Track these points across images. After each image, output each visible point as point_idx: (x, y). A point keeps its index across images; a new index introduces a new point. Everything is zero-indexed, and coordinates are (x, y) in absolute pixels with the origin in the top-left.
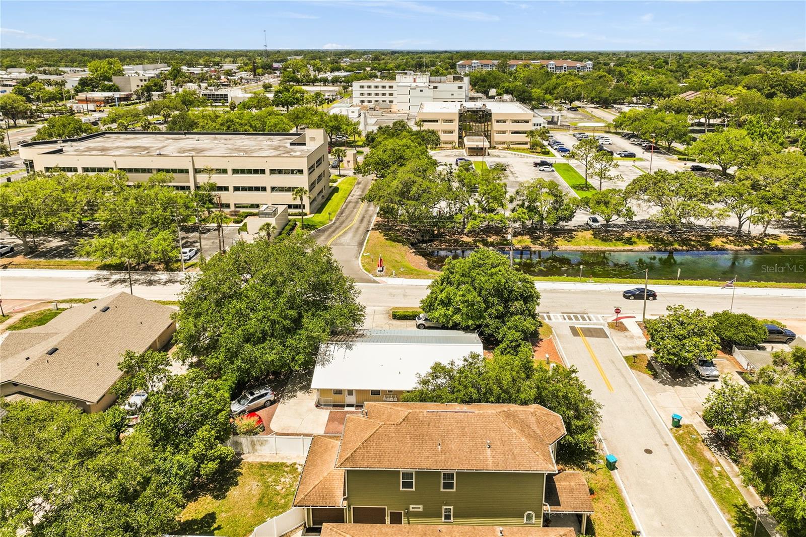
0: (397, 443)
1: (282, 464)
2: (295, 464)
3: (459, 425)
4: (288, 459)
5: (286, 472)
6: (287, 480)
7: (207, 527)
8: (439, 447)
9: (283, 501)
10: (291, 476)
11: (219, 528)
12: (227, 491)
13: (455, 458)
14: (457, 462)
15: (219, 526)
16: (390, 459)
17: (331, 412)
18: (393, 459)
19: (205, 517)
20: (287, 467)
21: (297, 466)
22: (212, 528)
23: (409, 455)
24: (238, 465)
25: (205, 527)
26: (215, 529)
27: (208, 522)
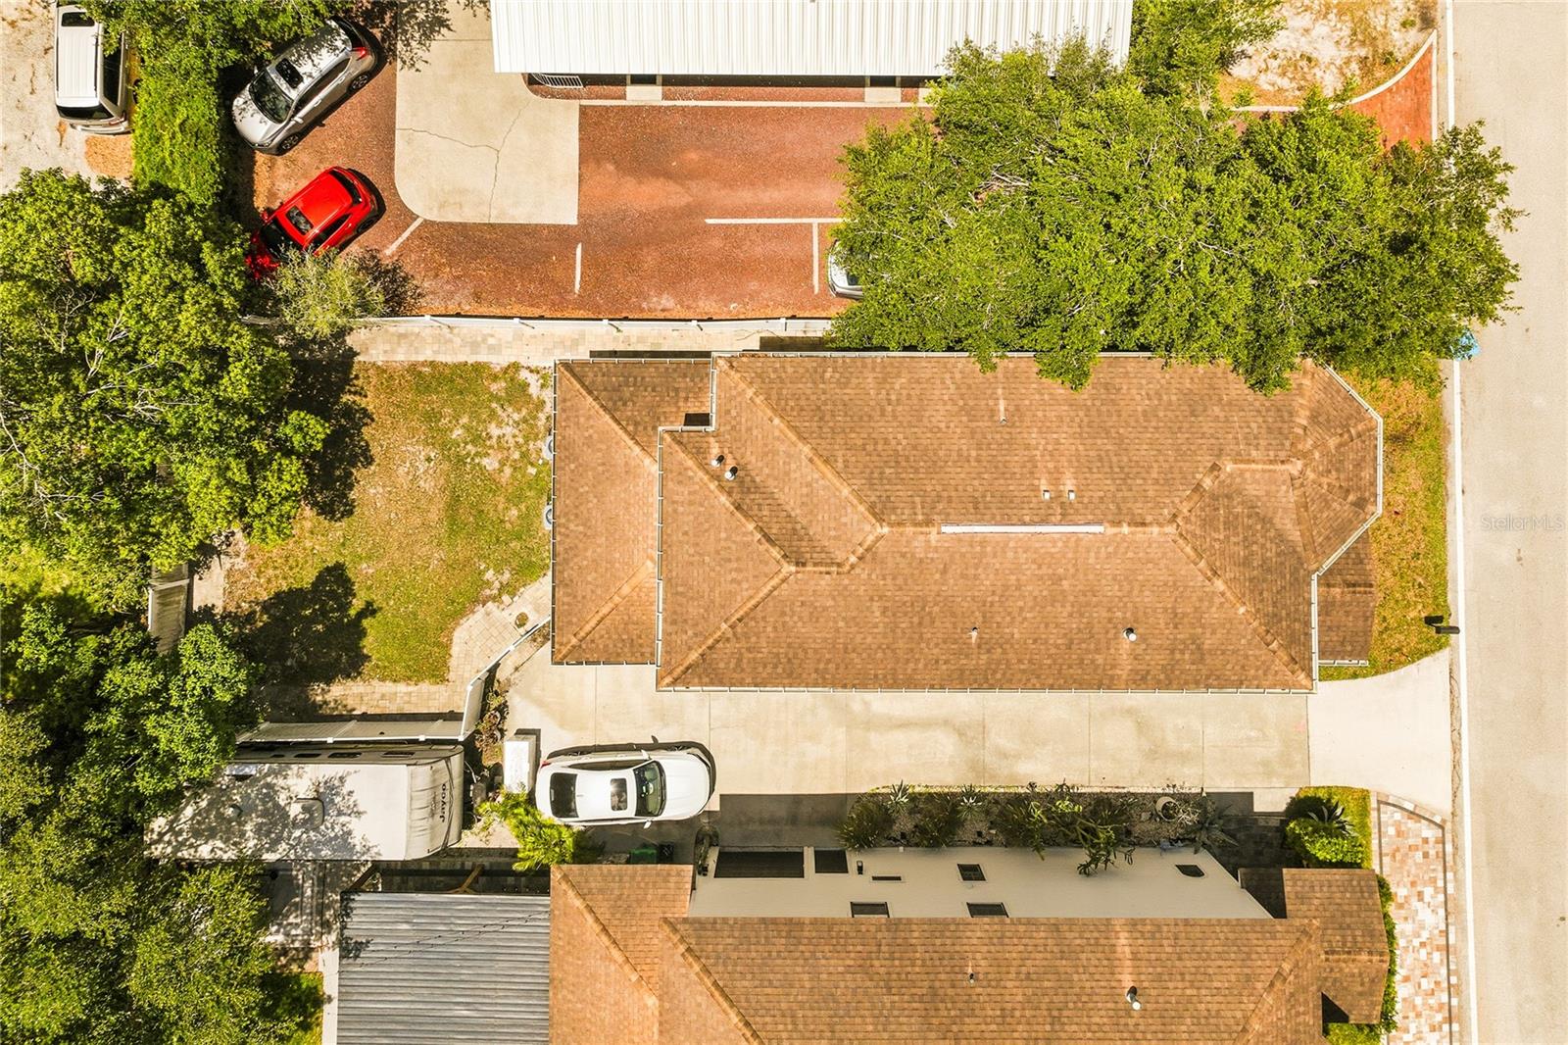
0: (841, 624)
1: (479, 368)
2: (516, 367)
3: (1044, 570)
4: (492, 349)
5: (498, 399)
6: (508, 430)
7: (337, 610)
8: (974, 634)
9: (514, 512)
10: (516, 417)
11: (369, 610)
12: (351, 487)
13: (1020, 661)
14: (1024, 671)
15: (369, 604)
16: (822, 666)
17: (583, 110)
18: (831, 666)
19: (320, 579)
20: (495, 378)
21: (524, 374)
22: (352, 612)
23: (880, 655)
24: (347, 381)
25: (333, 610)
26: (362, 615)
27: (333, 595)
